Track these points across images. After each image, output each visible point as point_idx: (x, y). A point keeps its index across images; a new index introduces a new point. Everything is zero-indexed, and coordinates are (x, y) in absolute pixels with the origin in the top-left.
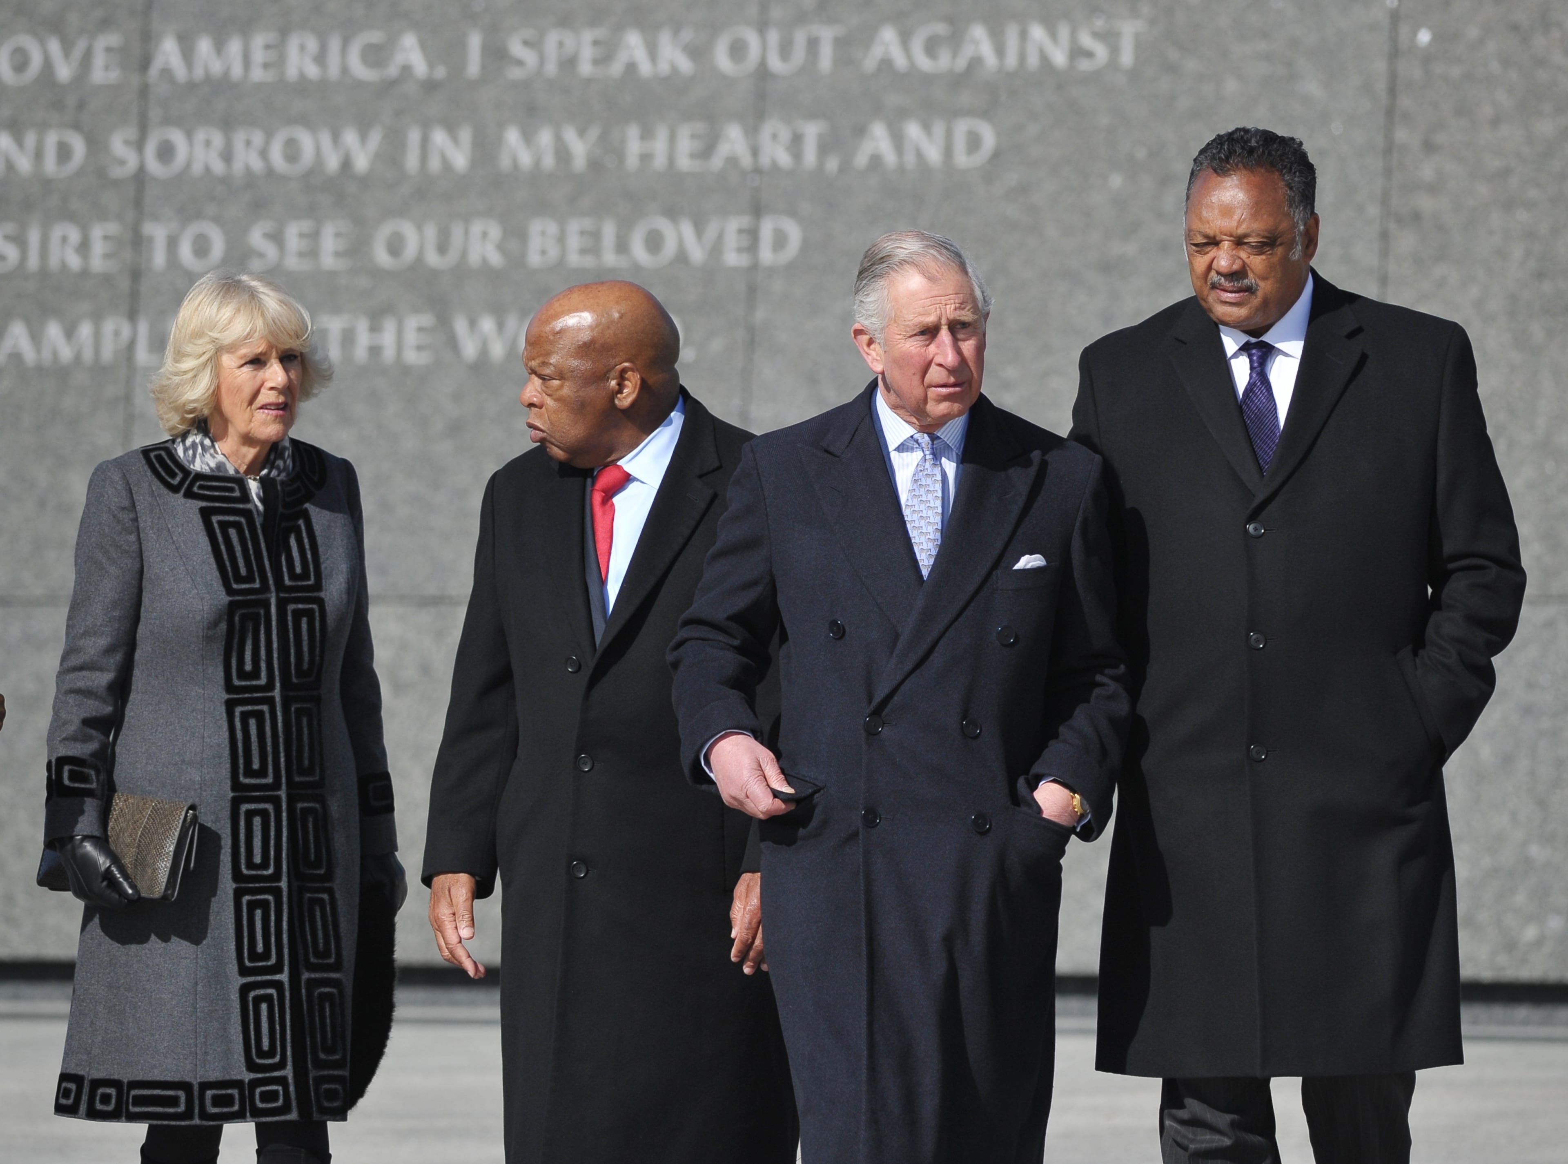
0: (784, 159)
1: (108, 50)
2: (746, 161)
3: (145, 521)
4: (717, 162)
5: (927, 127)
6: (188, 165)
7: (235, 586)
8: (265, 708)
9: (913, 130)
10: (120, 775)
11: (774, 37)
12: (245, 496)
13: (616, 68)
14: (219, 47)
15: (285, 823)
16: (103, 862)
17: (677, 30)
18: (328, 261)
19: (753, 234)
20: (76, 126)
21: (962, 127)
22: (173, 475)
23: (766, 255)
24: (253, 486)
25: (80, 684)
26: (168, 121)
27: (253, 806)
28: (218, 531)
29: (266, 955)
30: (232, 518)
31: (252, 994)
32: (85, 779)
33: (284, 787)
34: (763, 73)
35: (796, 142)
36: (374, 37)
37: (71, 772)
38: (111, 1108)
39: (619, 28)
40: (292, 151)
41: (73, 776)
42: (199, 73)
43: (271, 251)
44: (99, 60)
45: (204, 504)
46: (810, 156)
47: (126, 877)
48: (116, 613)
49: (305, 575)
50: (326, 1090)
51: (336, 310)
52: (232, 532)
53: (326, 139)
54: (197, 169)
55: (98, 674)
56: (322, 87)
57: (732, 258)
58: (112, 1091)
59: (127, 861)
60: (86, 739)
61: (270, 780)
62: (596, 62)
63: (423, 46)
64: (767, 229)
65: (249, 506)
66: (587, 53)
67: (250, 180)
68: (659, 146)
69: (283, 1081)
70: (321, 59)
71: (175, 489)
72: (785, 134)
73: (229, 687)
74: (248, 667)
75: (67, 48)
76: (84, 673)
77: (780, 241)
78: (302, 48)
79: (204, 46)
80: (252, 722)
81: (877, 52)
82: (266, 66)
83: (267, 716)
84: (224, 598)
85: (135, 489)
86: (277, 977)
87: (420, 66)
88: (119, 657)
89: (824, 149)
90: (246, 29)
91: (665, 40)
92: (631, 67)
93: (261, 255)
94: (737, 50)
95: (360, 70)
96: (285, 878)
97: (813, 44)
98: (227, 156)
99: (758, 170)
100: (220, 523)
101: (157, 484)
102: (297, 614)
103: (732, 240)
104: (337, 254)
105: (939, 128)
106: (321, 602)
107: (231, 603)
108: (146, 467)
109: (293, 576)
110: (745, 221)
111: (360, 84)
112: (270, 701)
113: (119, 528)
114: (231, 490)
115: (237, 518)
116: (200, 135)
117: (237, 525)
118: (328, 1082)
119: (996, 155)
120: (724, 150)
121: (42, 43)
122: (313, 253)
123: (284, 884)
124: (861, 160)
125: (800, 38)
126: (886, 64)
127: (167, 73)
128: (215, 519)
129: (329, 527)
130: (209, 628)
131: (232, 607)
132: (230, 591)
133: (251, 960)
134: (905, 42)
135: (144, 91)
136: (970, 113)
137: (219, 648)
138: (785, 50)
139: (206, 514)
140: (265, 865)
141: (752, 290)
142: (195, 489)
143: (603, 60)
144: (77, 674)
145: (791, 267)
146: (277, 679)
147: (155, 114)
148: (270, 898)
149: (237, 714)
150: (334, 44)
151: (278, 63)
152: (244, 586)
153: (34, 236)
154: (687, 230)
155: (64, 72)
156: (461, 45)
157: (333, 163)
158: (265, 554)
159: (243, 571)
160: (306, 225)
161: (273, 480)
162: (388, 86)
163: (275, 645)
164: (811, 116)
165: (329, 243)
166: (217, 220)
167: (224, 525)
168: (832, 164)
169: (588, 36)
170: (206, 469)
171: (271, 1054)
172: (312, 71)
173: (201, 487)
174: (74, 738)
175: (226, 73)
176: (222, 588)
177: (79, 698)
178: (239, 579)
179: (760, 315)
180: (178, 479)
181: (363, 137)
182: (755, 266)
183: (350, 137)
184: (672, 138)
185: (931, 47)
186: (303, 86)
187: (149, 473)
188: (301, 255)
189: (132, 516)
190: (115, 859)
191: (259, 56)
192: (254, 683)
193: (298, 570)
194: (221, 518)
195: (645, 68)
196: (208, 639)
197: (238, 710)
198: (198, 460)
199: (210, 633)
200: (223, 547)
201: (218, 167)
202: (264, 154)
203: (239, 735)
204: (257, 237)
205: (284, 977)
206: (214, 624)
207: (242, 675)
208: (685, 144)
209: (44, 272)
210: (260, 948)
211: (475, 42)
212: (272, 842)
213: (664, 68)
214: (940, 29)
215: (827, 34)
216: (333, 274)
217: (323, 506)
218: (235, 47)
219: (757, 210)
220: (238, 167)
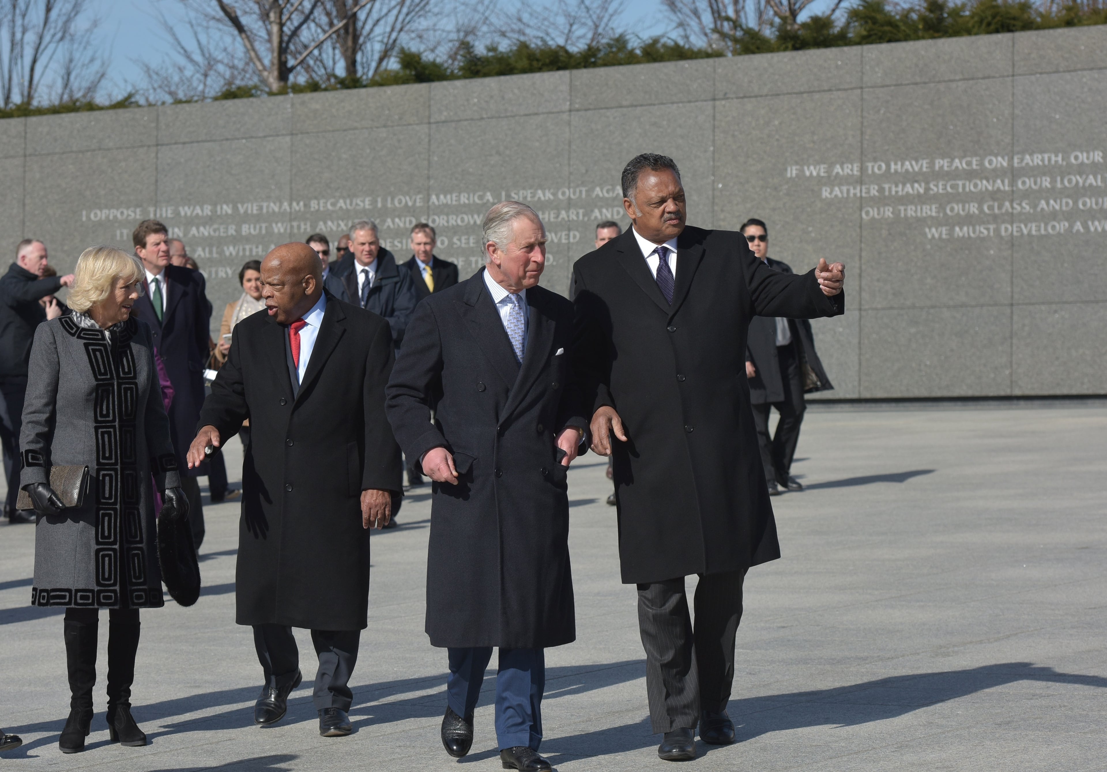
0: (575, 218)
1: (420, 198)
2: (566, 219)
3: (60, 349)
4: (560, 219)
5: (607, 210)
6: (439, 224)
7: (99, 377)
8: (112, 430)
9: (604, 211)
10: (54, 458)
11: (572, 190)
12: (103, 338)
13: (536, 199)
14: (445, 197)
15: (119, 480)
16: (47, 494)
17: (549, 190)
18: (471, 245)
19: (568, 235)
20: (413, 216)
21: (615, 209)
22: (72, 329)
23: (572, 240)
24: (107, 333)
25: (34, 419)
26: (434, 214)
27: (105, 472)
28: (91, 353)
29: (109, 537)
30: (97, 348)
31: (101, 553)
32: (38, 459)
33: (119, 464)
34: (569, 198)
35: (578, 214)
36: (481, 193)
37: (32, 456)
38: (45, 601)
39: (536, 189)
40: (462, 220)
41: (33, 458)
42: (441, 203)
43: (458, 243)
44: (418, 200)
45: (86, 341)
46: (581, 217)
47: (59, 500)
48: (49, 389)
49: (129, 372)
50: (136, 595)
51: (474, 256)
52: (98, 353)
53: (470, 217)
54: (441, 225)
55: (42, 415)
56: (469, 205)
57: (564, 241)
58: (45, 594)
59: (58, 492)
60: (38, 442)
61: (113, 461)
62: (531, 197)
63: (492, 195)
64: (571, 234)
65: (105, 342)
66: (529, 195)
67: (453, 227)
68: (546, 216)
69: (114, 591)
70: (468, 199)
71: (73, 335)
72: (575, 213)
73: (96, 421)
74: (105, 412)
75: (411, 198)
76: (35, 414)
77: (575, 237)
78: (464, 196)
79: (442, 197)
80: (106, 436)
81: (595, 193)
82: (456, 201)
83: (113, 433)
84: (94, 383)
85: (55, 335)
86: (114, 547)
87: (491, 200)
88: (50, 408)
89: (584, 216)
90: (451, 193)
91: (547, 191)
92: (539, 198)
93: (456, 244)
94: (563, 194)
95: (477, 201)
96: (119, 504)
97: (581, 192)
98: (448, 222)
99: (569, 221)
100: (92, 349)
101: (65, 333)
102: (126, 389)
103: (563, 237)
104: (473, 243)
105: (610, 210)
106: (136, 384)
107: (97, 384)
108: (60, 325)
109: (124, 373)
110: (566, 232)
111: (478, 204)
112: (114, 427)
113: (50, 351)
114: (98, 335)
115: (100, 348)
116: (441, 217)
117: (100, 350)
118: (137, 592)
119: (623, 215)
120: (561, 216)
121: (405, 197)
122: (468, 243)
123: (118, 507)
124: (593, 218)
125: (578, 190)
126: (597, 195)
127: (433, 203)
128: (90, 348)
129: (139, 351)
130: (87, 396)
131: (98, 386)
132: (97, 379)
133: (102, 538)
134: (602, 190)
135: (428, 207)
136: (617, 206)
137: (91, 405)
138: (574, 193)
139: (86, 346)
140: (110, 498)
141: (569, 248)
142: (82, 335)
143: (533, 197)
144: (32, 415)
145: (577, 242)
146: (117, 417)
147: (431, 213)
148: (112, 512)
149: (100, 432)
150: (471, 195)
151: (459, 200)
152: (103, 377)
153: (404, 241)
154: (553, 235)
155: (410, 204)
156: (500, 194)
157: (472, 222)
158: (112, 363)
159: (103, 371)
160: (466, 237)
161: (115, 331)
162: (484, 204)
163: (116, 403)
164: (581, 208)
165: (472, 241)
166: (446, 236)
167: (94, 351)
168: (586, 219)
169: (529, 191)
170: (86, 326)
171: (109, 579)
172: (467, 201)
173: (84, 334)
174: (32, 442)
175: (447, 203)
176: (93, 378)
177: (33, 425)
178: (101, 374)
179: (571, 254)
180: (74, 330)
181: (479, 216)
182: (569, 242)
183: (476, 216)
184: (549, 214)
185: (608, 191)
186: (465, 205)
187: (62, 328)
188: (465, 243)
189: (55, 346)
190: (53, 493)
191: (454, 198)
192: (107, 419)
193: (126, 370)
194: (93, 347)
195: (543, 198)
196: (87, 400)
197: (100, 430)
198: (83, 322)
199: (88, 397)
200: (94, 360)
201: (446, 224)
202: (456, 221)
203: (100, 441)
204: (455, 240)
205: (117, 547)
206: (90, 394)
207: (102, 415)
208: (552, 216)
209: (407, 249)
210: (106, 534)
211: (503, 194)
212: (114, 488)
213: (547, 198)
214: (610, 187)
215: (584, 189)
216: (473, 248)
217: (136, 343)
218: (449, 197)
219: (569, 230)
220: (450, 224)
